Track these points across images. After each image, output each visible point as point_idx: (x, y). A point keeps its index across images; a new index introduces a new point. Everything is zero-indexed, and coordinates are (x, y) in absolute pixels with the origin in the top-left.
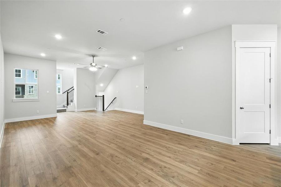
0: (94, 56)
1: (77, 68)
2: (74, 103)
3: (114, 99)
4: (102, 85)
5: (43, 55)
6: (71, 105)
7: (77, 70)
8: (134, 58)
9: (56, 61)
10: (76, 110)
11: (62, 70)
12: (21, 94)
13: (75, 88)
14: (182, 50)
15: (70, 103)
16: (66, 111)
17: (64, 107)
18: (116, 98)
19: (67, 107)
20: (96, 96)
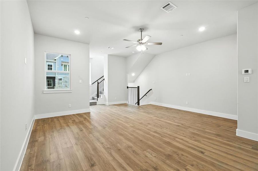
1: (108, 55)
2: (105, 95)
3: (149, 91)
4: (133, 74)
6: (101, 97)
7: (108, 56)
9: (89, 44)
10: (107, 103)
12: (52, 86)
13: (106, 77)
15: (100, 95)
16: (96, 105)
17: (93, 99)
18: (151, 89)
19: (97, 99)
20: (128, 88)
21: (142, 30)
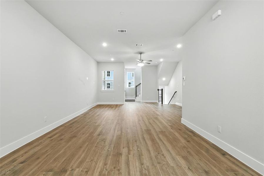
0: (142, 53)
3: (175, 93)
4: (164, 79)
5: (112, 59)
6: (139, 97)
8: (179, 46)
9: (123, 63)
10: (141, 101)
11: (135, 69)
14: (219, 15)
15: (138, 95)
16: (135, 101)
18: (176, 92)
19: (136, 98)
20: (158, 90)
21: (141, 53)
